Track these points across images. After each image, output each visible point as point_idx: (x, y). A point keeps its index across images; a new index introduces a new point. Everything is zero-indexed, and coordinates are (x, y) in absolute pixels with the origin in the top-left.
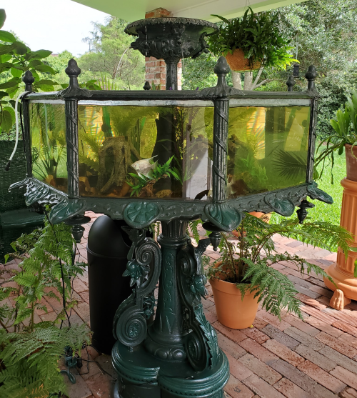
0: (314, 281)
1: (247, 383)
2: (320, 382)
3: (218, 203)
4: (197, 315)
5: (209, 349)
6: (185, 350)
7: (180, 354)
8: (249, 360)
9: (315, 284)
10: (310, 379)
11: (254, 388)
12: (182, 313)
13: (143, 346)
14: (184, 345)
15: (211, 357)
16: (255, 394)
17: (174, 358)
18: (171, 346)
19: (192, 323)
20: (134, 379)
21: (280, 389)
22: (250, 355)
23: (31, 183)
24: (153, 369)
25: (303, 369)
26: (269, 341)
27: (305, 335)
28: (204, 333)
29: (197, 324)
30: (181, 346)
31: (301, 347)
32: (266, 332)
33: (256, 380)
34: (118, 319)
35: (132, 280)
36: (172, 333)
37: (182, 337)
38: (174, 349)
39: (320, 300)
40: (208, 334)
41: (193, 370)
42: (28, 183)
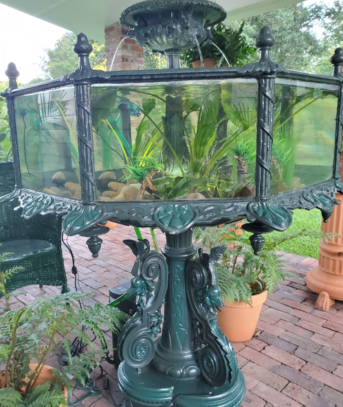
0: (296, 286)
1: (255, 392)
2: (326, 383)
3: (262, 201)
4: (213, 329)
5: (229, 363)
6: (199, 366)
7: (193, 371)
8: (252, 368)
9: (297, 289)
10: (315, 381)
11: (264, 396)
12: (193, 328)
13: (152, 367)
14: (197, 361)
15: (231, 370)
16: (267, 402)
17: (188, 375)
18: (182, 363)
19: (207, 337)
20: (148, 402)
21: (289, 395)
22: (252, 364)
23: (23, 194)
24: (166, 389)
25: (307, 373)
26: (267, 348)
27: (301, 338)
28: (221, 347)
29: (212, 338)
30: (193, 362)
31: (299, 350)
32: (262, 338)
33: (263, 388)
34: (124, 341)
35: (138, 297)
36: (183, 350)
37: (195, 353)
38: (187, 366)
39: (305, 303)
40: (226, 348)
41: (211, 386)
42: (20, 195)
